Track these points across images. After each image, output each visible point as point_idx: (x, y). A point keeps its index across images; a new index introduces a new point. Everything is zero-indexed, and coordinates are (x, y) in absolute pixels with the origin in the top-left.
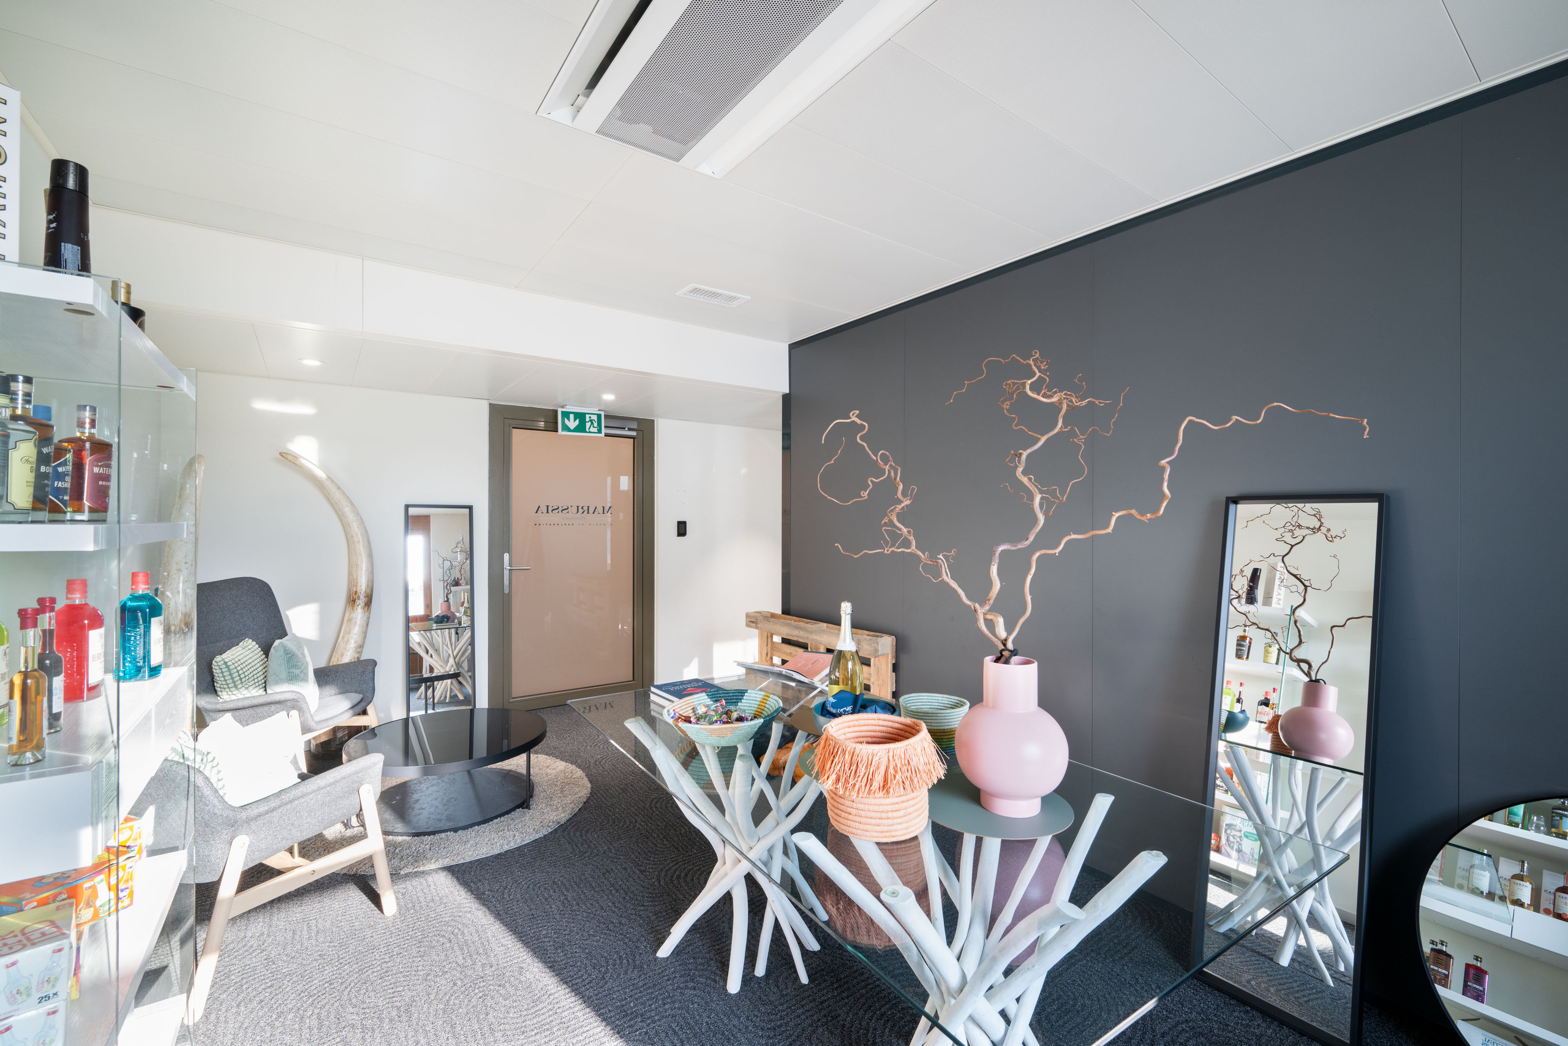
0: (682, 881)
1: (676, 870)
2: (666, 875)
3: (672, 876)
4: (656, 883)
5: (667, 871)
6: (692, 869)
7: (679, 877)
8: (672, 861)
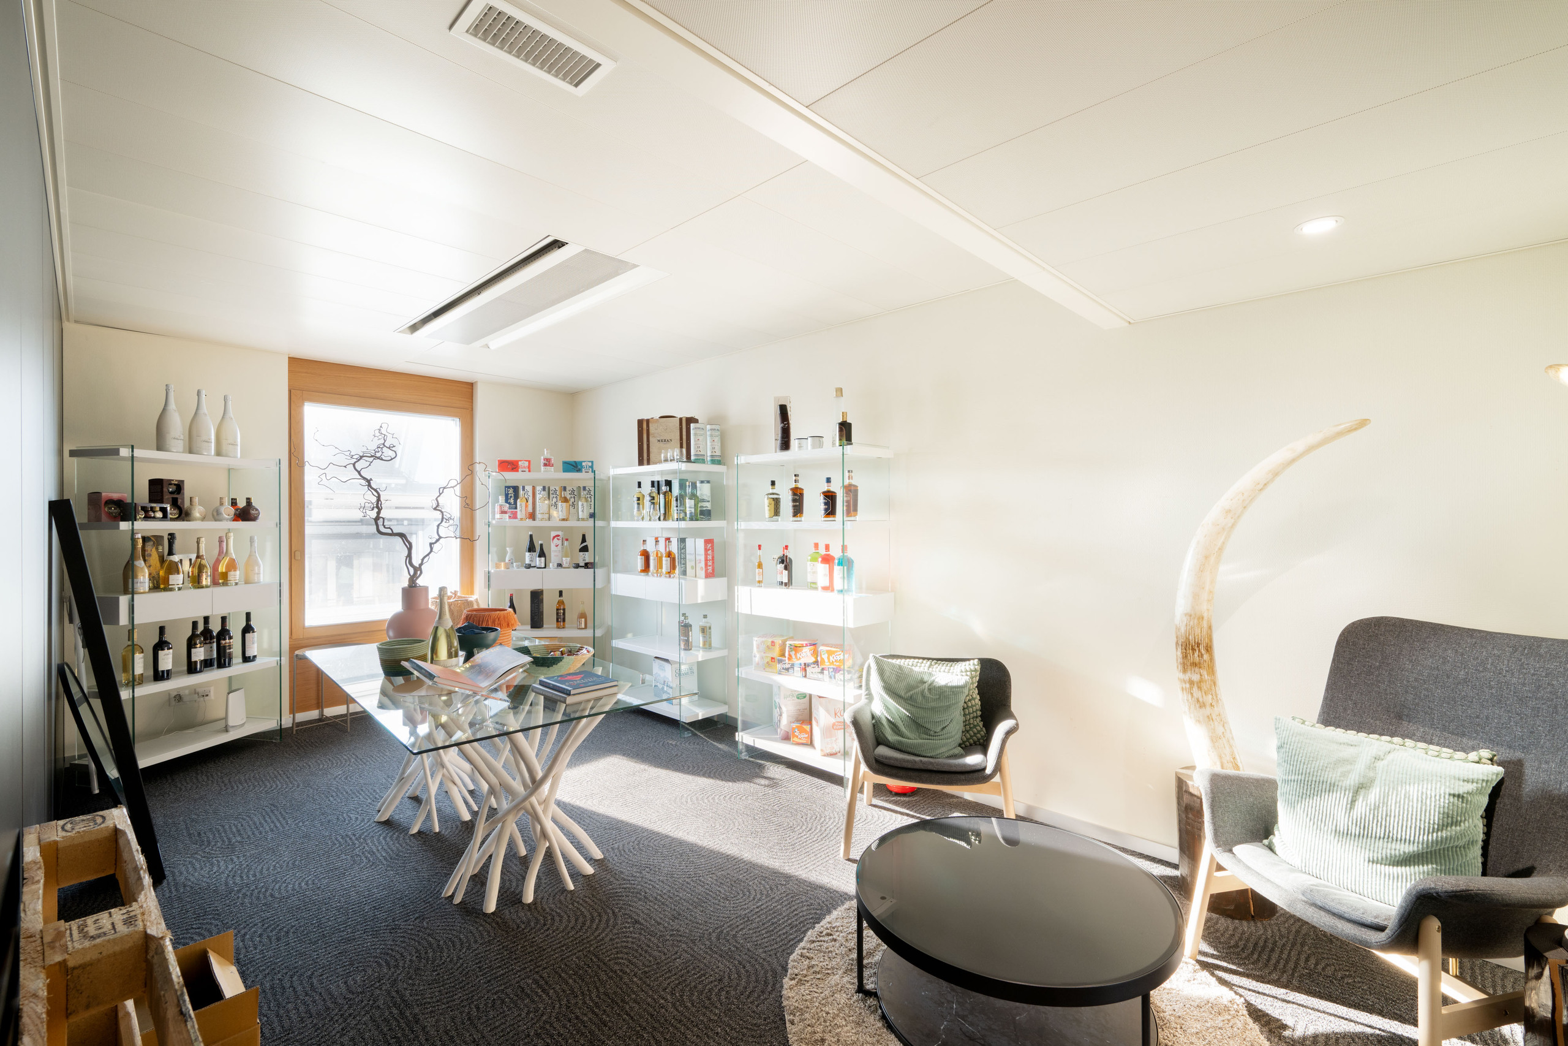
0: (589, 917)
1: (597, 929)
2: (608, 921)
3: (600, 921)
4: (617, 910)
5: (608, 926)
6: (577, 932)
7: (592, 920)
8: (603, 939)
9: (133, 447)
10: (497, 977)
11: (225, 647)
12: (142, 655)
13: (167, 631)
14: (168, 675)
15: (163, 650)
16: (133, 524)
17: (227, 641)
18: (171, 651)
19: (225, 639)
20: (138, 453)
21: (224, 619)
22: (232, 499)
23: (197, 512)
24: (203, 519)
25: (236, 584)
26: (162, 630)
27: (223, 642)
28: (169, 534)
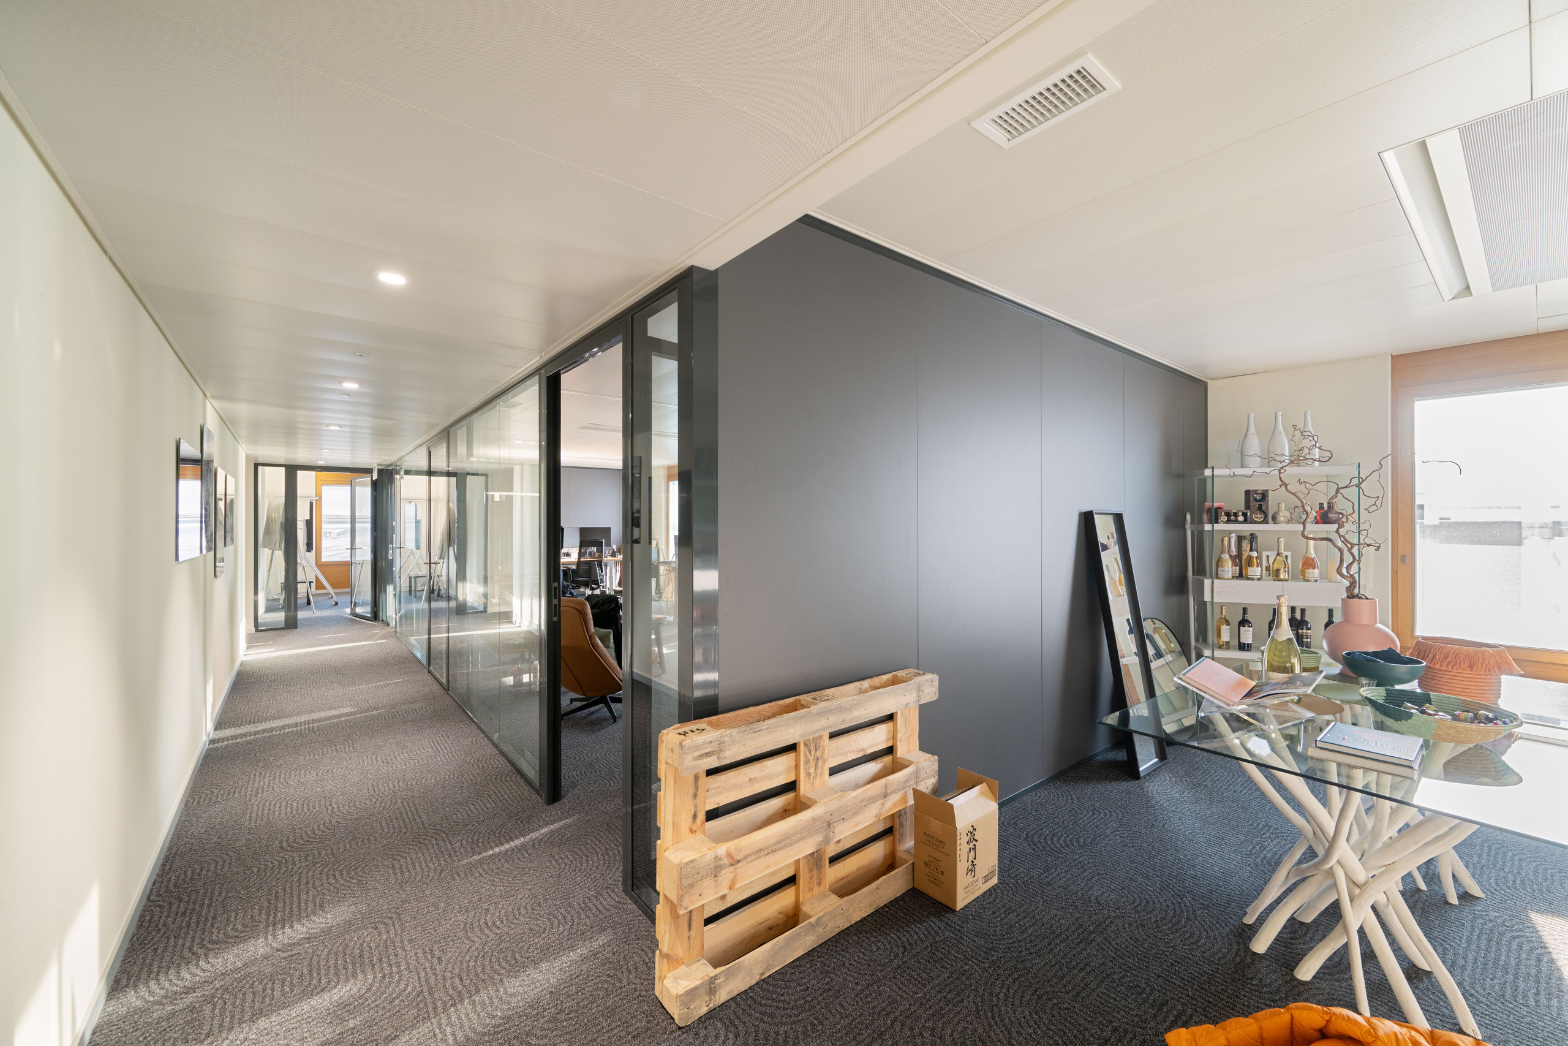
9: (1213, 468)
10: (1168, 981)
11: (1303, 635)
12: (1227, 627)
13: (1249, 611)
14: (1248, 647)
15: (1244, 626)
16: (1213, 526)
17: (1305, 631)
18: (1251, 629)
19: (1303, 629)
20: (1217, 472)
21: (1303, 611)
22: (1320, 504)
23: (1283, 515)
24: (1289, 522)
25: (1316, 581)
26: (1245, 610)
27: (1300, 631)
28: (1251, 534)
